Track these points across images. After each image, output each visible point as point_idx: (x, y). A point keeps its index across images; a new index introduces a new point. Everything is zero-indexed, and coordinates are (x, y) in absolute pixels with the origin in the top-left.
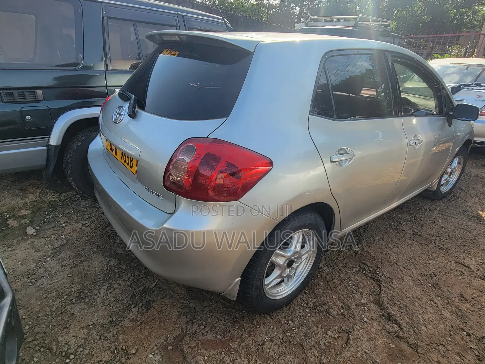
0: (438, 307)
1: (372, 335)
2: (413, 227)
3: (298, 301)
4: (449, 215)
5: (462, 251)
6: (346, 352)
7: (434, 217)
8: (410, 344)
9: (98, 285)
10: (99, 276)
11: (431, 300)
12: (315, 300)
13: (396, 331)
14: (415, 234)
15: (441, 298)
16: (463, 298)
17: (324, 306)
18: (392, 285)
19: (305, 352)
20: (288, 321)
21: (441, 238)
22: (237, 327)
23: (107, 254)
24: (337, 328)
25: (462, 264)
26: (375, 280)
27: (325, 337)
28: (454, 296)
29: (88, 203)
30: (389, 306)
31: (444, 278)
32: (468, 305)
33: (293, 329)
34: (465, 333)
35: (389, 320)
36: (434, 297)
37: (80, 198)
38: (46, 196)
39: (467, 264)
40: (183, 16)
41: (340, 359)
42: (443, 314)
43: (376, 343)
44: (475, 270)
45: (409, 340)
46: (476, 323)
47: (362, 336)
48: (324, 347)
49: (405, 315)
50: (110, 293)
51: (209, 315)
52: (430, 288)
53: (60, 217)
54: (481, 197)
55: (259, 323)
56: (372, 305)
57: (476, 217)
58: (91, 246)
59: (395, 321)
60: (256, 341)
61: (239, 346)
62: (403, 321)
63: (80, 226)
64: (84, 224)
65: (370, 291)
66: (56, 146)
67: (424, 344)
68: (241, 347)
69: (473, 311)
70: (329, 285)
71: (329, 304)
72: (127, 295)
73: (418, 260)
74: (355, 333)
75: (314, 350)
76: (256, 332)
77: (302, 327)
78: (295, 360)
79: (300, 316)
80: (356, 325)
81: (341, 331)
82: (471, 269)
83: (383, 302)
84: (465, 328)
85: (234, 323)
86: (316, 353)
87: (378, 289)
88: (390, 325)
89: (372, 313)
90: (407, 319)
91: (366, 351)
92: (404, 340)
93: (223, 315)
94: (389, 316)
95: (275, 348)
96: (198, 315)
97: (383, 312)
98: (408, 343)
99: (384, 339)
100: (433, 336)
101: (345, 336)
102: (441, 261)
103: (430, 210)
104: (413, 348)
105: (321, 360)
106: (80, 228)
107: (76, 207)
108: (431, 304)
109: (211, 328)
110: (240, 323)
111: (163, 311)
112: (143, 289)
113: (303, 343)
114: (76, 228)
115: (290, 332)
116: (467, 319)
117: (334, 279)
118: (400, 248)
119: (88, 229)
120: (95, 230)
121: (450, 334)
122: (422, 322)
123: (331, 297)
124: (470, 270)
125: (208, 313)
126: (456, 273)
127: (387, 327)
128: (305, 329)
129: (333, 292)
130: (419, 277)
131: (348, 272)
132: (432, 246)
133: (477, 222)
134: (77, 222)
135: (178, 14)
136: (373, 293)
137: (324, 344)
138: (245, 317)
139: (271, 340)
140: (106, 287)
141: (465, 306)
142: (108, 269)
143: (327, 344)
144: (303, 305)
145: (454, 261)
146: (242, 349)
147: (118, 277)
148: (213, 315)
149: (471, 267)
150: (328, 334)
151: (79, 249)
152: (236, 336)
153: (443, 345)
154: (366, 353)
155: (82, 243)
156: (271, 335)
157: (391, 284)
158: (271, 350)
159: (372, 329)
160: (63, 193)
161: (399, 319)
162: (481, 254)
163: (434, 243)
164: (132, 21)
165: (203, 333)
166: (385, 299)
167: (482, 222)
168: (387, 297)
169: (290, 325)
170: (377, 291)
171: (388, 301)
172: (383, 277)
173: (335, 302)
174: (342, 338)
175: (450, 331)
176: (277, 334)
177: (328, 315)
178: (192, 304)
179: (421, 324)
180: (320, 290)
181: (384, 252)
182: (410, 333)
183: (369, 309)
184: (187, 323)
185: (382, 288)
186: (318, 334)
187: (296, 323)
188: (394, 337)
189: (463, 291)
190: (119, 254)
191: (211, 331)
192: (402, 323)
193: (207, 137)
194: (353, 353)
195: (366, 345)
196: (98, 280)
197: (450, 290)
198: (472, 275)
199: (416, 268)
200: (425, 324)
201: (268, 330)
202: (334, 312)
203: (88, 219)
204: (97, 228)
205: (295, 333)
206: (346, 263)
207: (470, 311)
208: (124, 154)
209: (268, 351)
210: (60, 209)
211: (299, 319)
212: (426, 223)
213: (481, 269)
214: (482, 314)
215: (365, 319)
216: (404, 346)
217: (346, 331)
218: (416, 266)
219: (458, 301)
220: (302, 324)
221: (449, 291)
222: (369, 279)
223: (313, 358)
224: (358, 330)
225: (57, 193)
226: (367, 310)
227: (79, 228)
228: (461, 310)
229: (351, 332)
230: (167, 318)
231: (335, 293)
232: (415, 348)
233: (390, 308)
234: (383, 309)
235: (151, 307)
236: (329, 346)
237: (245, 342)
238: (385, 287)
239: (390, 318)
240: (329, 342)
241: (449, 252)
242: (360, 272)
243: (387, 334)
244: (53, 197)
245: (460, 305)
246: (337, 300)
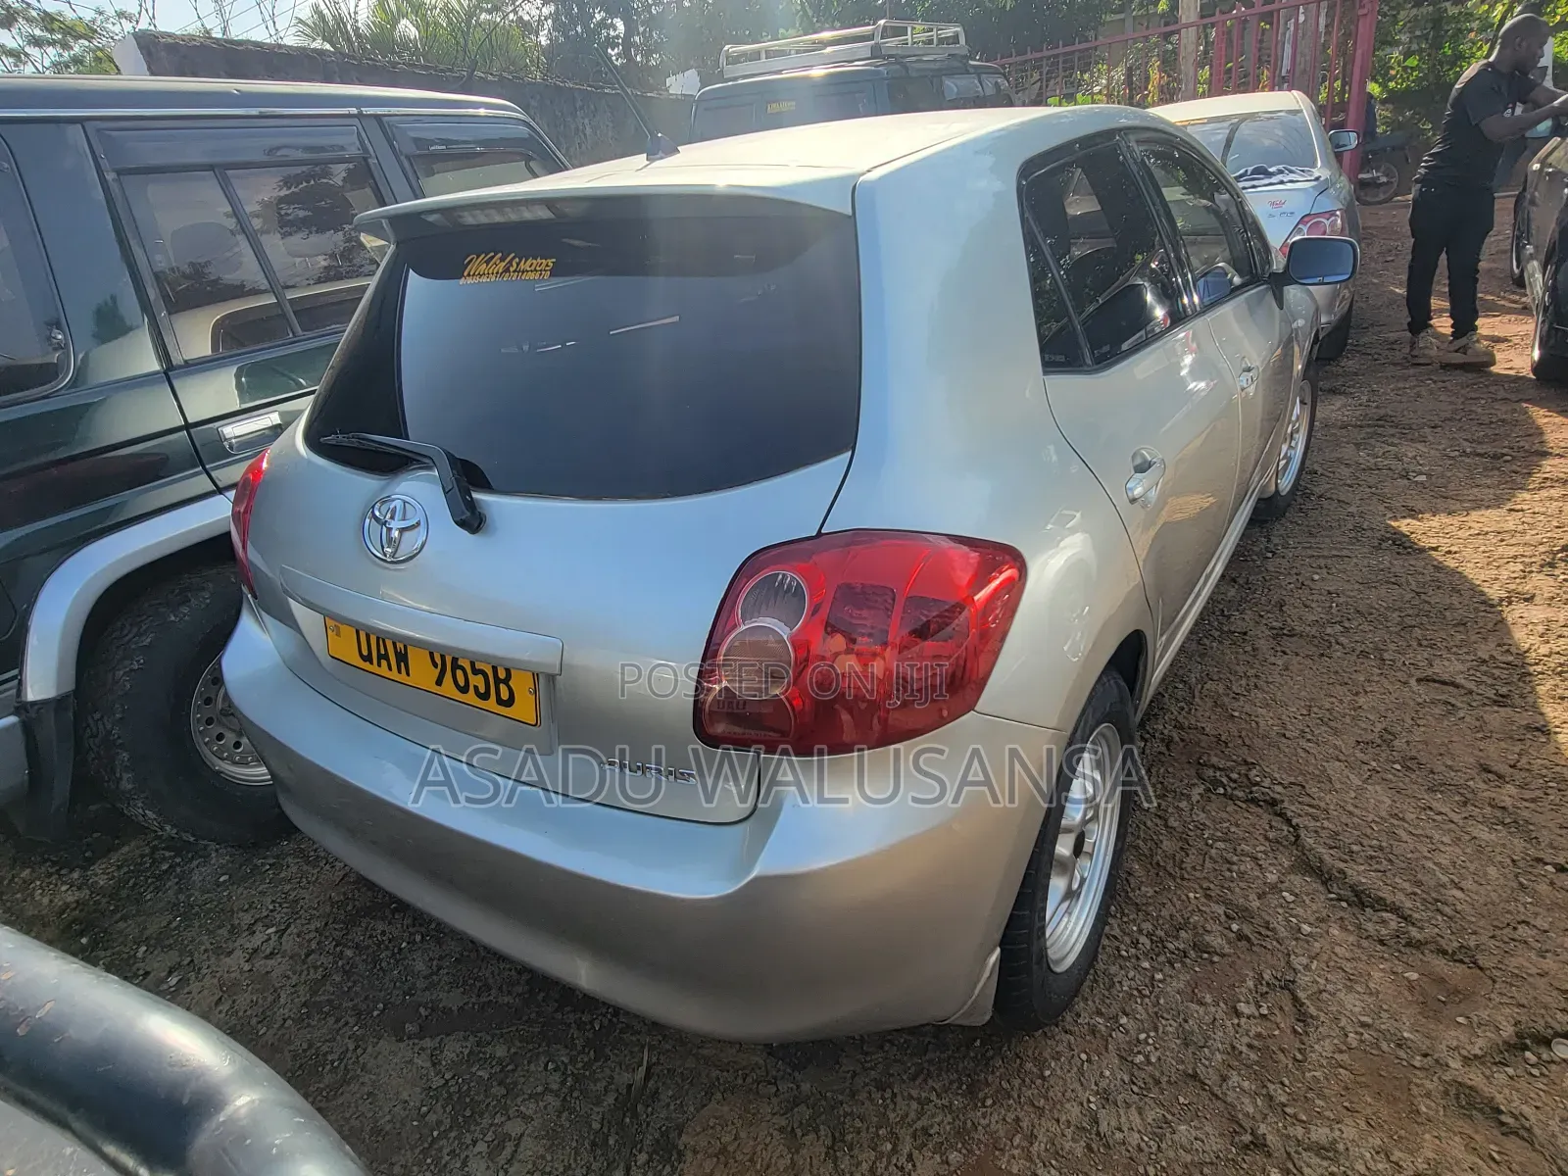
0: (1452, 822)
1: (1348, 966)
2: (1262, 616)
3: (1104, 948)
4: (1326, 553)
5: (1414, 644)
6: (1316, 1047)
7: (1295, 571)
8: (1450, 951)
9: (446, 1151)
10: (432, 1118)
11: (1425, 809)
12: (1147, 926)
13: (1397, 931)
14: (1278, 635)
15: (1441, 792)
16: (1490, 772)
17: (1183, 934)
18: (1315, 802)
19: (1213, 1094)
20: (1116, 1018)
21: (1347, 625)
22: (989, 1102)
23: (409, 1027)
24: (1250, 984)
25: (1435, 681)
26: (1261, 803)
27: (1238, 1025)
28: (1467, 777)
29: (222, 867)
30: (1342, 865)
31: (1417, 735)
32: (1511, 789)
33: (1143, 1036)
34: (1549, 868)
35: (1362, 905)
36: (1426, 797)
37: (178, 860)
38: (32, 895)
39: (1446, 677)
40: (377, 117)
41: (1315, 1073)
42: (1475, 838)
43: (1372, 985)
44: (1471, 686)
45: (1443, 942)
46: (1559, 832)
47: (1326, 979)
48: (1253, 1056)
49: (1394, 876)
50: (509, 1162)
51: (883, 1098)
52: (1401, 774)
53: (140, 955)
54: (1372, 481)
55: (1041, 1064)
56: (1297, 880)
57: (1389, 539)
58: (331, 1021)
59: (1380, 904)
60: (1068, 1122)
61: (1030, 1159)
62: (1400, 896)
63: (242, 962)
64: (255, 951)
65: (1267, 838)
66: (58, 704)
67: (1484, 939)
68: (1037, 1161)
69: (1533, 800)
70: (1158, 864)
71: (1192, 920)
72: (574, 1144)
73: (1328, 706)
74: (1304, 979)
75: (1235, 1078)
76: (1051, 1094)
77: (1164, 1022)
78: (1206, 1128)
79: (1140, 992)
80: (1293, 957)
81: (1265, 989)
82: (1463, 687)
83: (1321, 861)
84: (1541, 855)
85: (972, 1092)
86: (1246, 1084)
87: (1285, 828)
88: (1375, 918)
89: (1307, 902)
90: (1406, 885)
91: (1363, 1019)
92: (1428, 946)
93: (925, 1080)
94: (1356, 896)
95: (1132, 1118)
96: (846, 1115)
97: (1335, 889)
98: (1444, 953)
99: (1382, 966)
100: (1490, 906)
101: (1285, 1000)
102: (1383, 691)
103: (1274, 553)
104: (1461, 961)
105: (1271, 1098)
106: (247, 967)
107: (182, 897)
108: (1434, 820)
109: (914, 1136)
110: (988, 1084)
111: (731, 1149)
112: (616, 1100)
113: (1194, 1069)
114: (233, 975)
115: (1139, 1053)
116: (1531, 827)
117: (1161, 842)
118: (1266, 689)
119: (278, 967)
120: (307, 955)
121: (1521, 884)
122: (1445, 879)
123: (1184, 897)
124: (1463, 691)
125: (877, 1095)
126: (1437, 711)
127: (1370, 929)
128: (1175, 1024)
129: (1178, 880)
130: (1360, 755)
131: (1181, 805)
132: (1339, 654)
133: (1398, 553)
134: (221, 951)
135: (360, 116)
136: (1278, 842)
137: (1250, 1046)
138: (992, 1058)
139: (1106, 1097)
140: (481, 1147)
141: (1507, 794)
142: (447, 1081)
143: (1256, 1043)
144: (1124, 953)
145: (1414, 679)
146: (1044, 1165)
147: (503, 1096)
148: (894, 1095)
149: (1460, 680)
150: (1243, 1013)
151: (292, 1048)
152: (1001, 1133)
153: (1523, 922)
154: (1364, 1025)
155: (289, 1022)
156: (1096, 1084)
157: (1306, 799)
158: (1125, 1129)
159: (1337, 949)
160: (91, 862)
161: (1386, 894)
162: (1459, 637)
163: (1338, 643)
164: (211, 167)
165: (899, 1164)
166: (1324, 851)
167: (1410, 547)
168: (1322, 841)
169: (1127, 1032)
170: (1286, 833)
171: (1331, 852)
172: (1279, 789)
173: (1203, 909)
174: (1281, 1008)
175: (1516, 876)
176: (1111, 1070)
177: (1206, 956)
178: (806, 1087)
179: (1444, 886)
180: (1143, 888)
181: (1236, 714)
182: (1433, 922)
183: (1296, 895)
184: (831, 1153)
185: (1294, 823)
186: (1217, 1024)
187: (1138, 1016)
188: (1403, 949)
189: (1481, 754)
190: (455, 1008)
191: (920, 1148)
192: (1402, 902)
193: (819, 534)
194: (1336, 1041)
195: (1353, 1003)
196: (435, 1133)
197: (1449, 763)
198: (1474, 704)
199: (1336, 732)
200: (1452, 881)
201: (1081, 1070)
202: (1216, 941)
203: (259, 927)
204: (313, 946)
205: (1156, 1049)
206: (1162, 783)
207: (1527, 804)
208: (449, 663)
209: (1119, 1136)
210: (121, 925)
211: (1139, 1000)
212: (1284, 593)
213: (1484, 678)
214: (1558, 801)
215: (1306, 928)
216: (1440, 965)
217: (1277, 983)
218: (1332, 724)
219: (1486, 787)
220: (1156, 1013)
221: (1450, 767)
222: (1244, 806)
223: (1247, 1101)
224: (1307, 967)
225: (72, 871)
226: (1292, 898)
227: (242, 972)
228: (1503, 808)
229: (1293, 982)
230: (758, 1167)
231: (1185, 883)
232: (1467, 960)
233: (1349, 872)
234: (1330, 879)
235: (681, 1154)
236: (1264, 1047)
237: (1040, 1137)
238: (1300, 815)
239: (1361, 899)
240: (1259, 1035)
241: (1386, 656)
242: (1210, 794)
243: (1379, 947)
244: (64, 888)
245: (1493, 795)
246: (1203, 900)
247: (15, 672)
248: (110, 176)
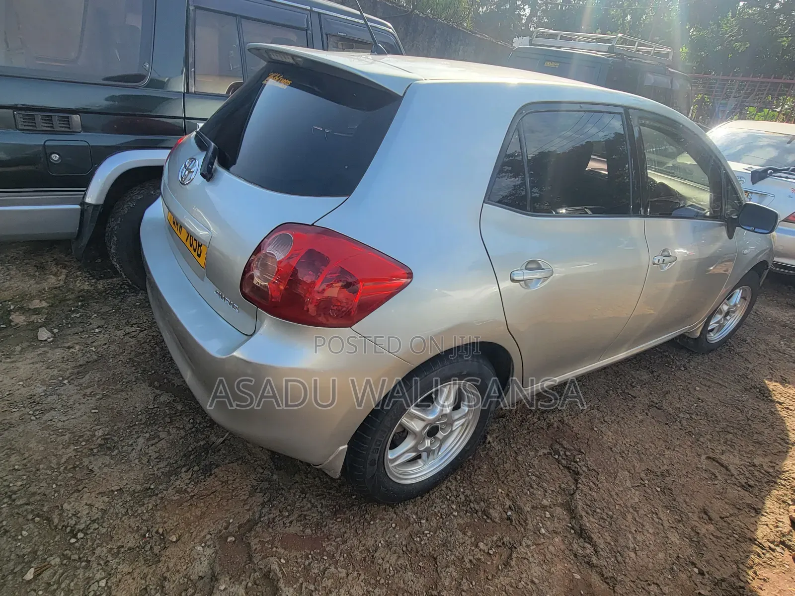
0: (662, 525)
1: (549, 556)
2: (651, 393)
3: (441, 491)
4: (714, 380)
5: (722, 441)
6: (501, 578)
7: (690, 381)
8: (605, 576)
9: (135, 430)
10: (140, 417)
11: (653, 513)
12: (468, 492)
13: (587, 555)
14: (652, 405)
15: (671, 511)
16: (707, 515)
17: (482, 503)
18: (597, 482)
19: (437, 570)
20: (421, 519)
21: (693, 417)
22: (339, 520)
23: (156, 383)
24: (495, 538)
25: (717, 462)
26: (571, 471)
27: (473, 550)
28: (692, 511)
29: (140, 300)
30: (584, 514)
31: (683, 480)
32: (711, 528)
33: (426, 532)
34: (696, 570)
35: (581, 536)
36: (659, 508)
37: (128, 291)
38: (76, 281)
39: (725, 463)
40: (319, 14)
41: (490, 587)
42: (667, 537)
43: (553, 569)
44: (735, 473)
45: (604, 571)
46: (717, 557)
47: (533, 555)
48: (468, 566)
49: (607, 531)
50: (152, 445)
51: (300, 497)
52: (656, 493)
53: (93, 317)
54: (774, 357)
55: (373, 518)
56: (559, 511)
57: (758, 388)
58: (134, 368)
59: (589, 540)
60: (365, 544)
61: (337, 549)
62: (601, 541)
63: (122, 334)
64: (129, 333)
65: (560, 487)
66: (95, 206)
67: (627, 580)
68: (339, 551)
69: (717, 537)
70: (497, 471)
71: (490, 500)
72: (178, 451)
73: (647, 446)
74: (522, 550)
75: (452, 569)
76: (367, 531)
77: (441, 531)
78: (420, 580)
79: (441, 515)
80: (525, 538)
81: (500, 544)
82: (730, 471)
83: (576, 508)
84: (697, 562)
85: (335, 513)
86: (454, 574)
87: (573, 486)
88: (581, 544)
89: (555, 521)
90: (609, 539)
91: (534, 579)
92: (597, 569)
93: (321, 499)
94: (581, 531)
95: (392, 558)
96: (282, 494)
97: (573, 523)
98: (603, 575)
99: (566, 565)
100: (644, 568)
101: (505, 553)
102: (684, 453)
103: (686, 368)
104: (608, 583)
105: (460, 585)
106: (122, 338)
107: (120, 304)
108: (653, 520)
109: (300, 516)
110: (345, 514)
111: (229, 482)
112: (205, 444)
113: (437, 556)
114: (115, 338)
115: (420, 537)
116: (705, 548)
117: (506, 463)
118: (622, 426)
119: (133, 342)
120: (143, 343)
121: (672, 569)
122: (631, 545)
123: (496, 489)
124: (728, 473)
125: (298, 494)
126: (704, 475)
127: (574, 547)
128: (445, 535)
129: (500, 482)
130: (643, 475)
131: (530, 453)
132: (675, 427)
133: (757, 397)
134: (118, 328)
135: (311, 11)
136: (564, 491)
137: (471, 561)
138: (355, 505)
139: (389, 545)
140: (147, 435)
141: (705, 529)
142: (154, 408)
143: (474, 561)
144: (448, 497)
145: (706, 456)
146: (341, 554)
147: (168, 422)
148: (305, 497)
149: (731, 467)
150: (479, 547)
151: (115, 371)
152: (334, 534)
153: (657, 584)
154: (533, 582)
155: (121, 362)
156: (389, 538)
157: (595, 480)
158: (385, 560)
159: (550, 547)
160: (101, 278)
161: (595, 537)
162: (751, 448)
163: (680, 423)
164: (235, 15)
165: (285, 522)
166: (580, 503)
167: (766, 397)
168: (585, 499)
169: (422, 526)
170: (572, 488)
171: (585, 507)
172: (585, 469)
173: (500, 498)
174: (501, 556)
175: (673, 564)
176: (400, 537)
177: (485, 517)
178: (275, 477)
179: (628, 548)
180: (480, 477)
181: (596, 429)
182: (608, 560)
183: (553, 516)
184: (263, 505)
185: (579, 485)
186: (464, 545)
187: (432, 524)
188: (583, 563)
189: (709, 504)
190: (176, 385)
191: (297, 521)
192: (600, 544)
193: (313, 225)
194: (512, 581)
195: (536, 571)
196: (137, 423)
197: (687, 500)
198: (729, 481)
199: (641, 460)
200: (635, 548)
201: (387, 530)
202: (495, 514)
203: (135, 326)
204: (148, 340)
205: (428, 540)
206: (530, 440)
207: (712, 537)
208: (190, 236)
209: (380, 561)
210: (95, 304)
211: (438, 518)
212: (674, 388)
213: (747, 473)
214: (731, 544)
215: (543, 531)
216: (595, 579)
217: (509, 545)
218: (643, 456)
219: (697, 519)
220: (441, 527)
221: (686, 503)
222: (562, 468)
223: (448, 580)
224: (528, 546)
225: (93, 279)
226: (549, 516)
227: (119, 338)
228: (698, 533)
229: (516, 548)
230: (234, 494)
231: (502, 485)
232: (611, 584)
233: (585, 518)
234: (574, 518)
235: (211, 475)
236: (477, 565)
237: (348, 544)
238: (584, 485)
239: (582, 533)
240: (479, 560)
241: (702, 439)
242: (550, 456)
243: (572, 557)
244: (87, 283)
245: (698, 525)
246: (504, 495)
247: (85, 189)
248: (192, 8)
